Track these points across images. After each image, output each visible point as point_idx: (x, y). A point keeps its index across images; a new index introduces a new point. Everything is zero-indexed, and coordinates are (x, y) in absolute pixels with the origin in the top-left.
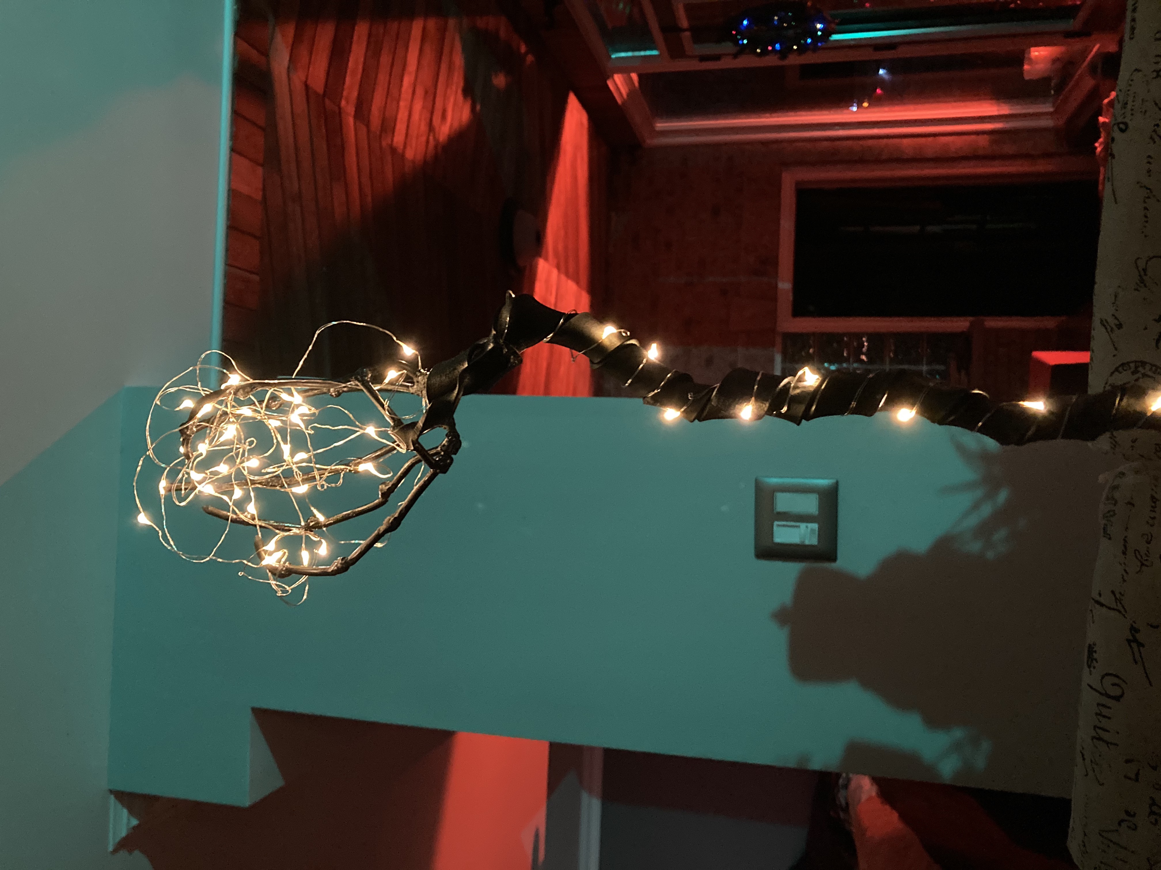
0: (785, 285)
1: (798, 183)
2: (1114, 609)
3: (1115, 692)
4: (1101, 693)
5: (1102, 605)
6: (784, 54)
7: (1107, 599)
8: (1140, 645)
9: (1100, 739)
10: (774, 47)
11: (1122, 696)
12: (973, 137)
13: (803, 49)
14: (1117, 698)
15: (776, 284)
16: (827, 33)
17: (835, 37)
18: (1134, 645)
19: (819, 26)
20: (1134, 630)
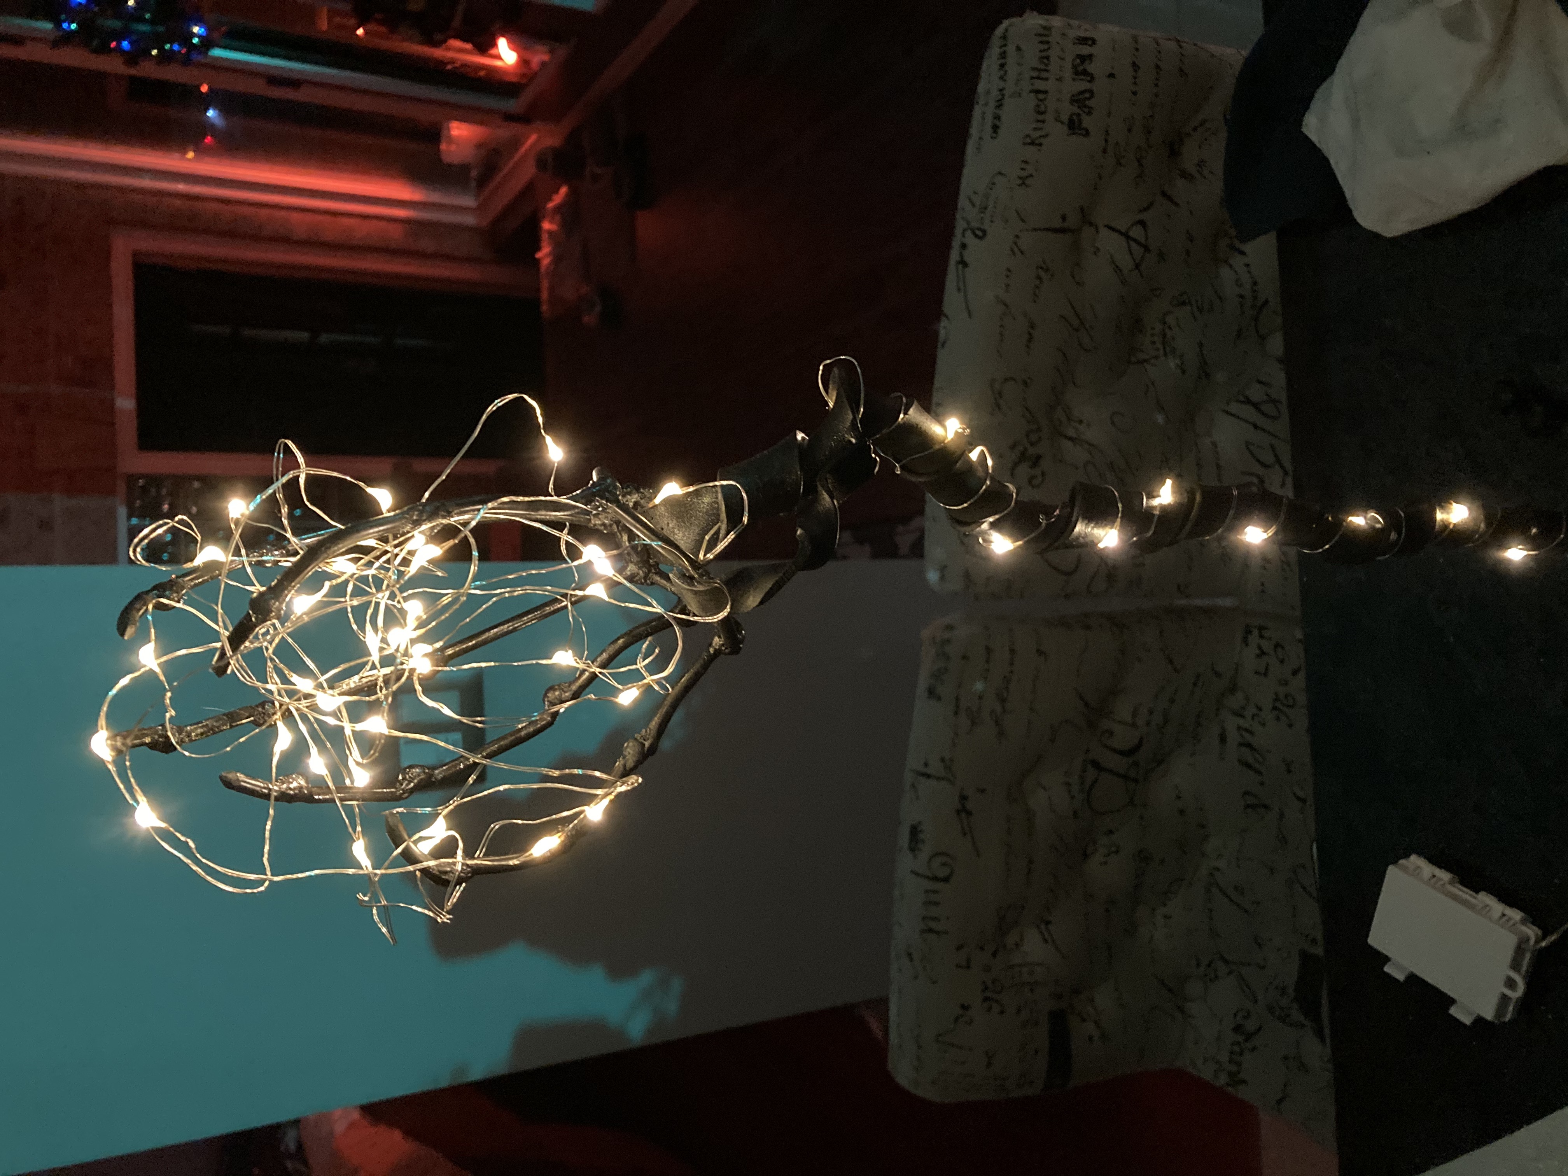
0: (126, 403)
1: (136, 254)
2: (943, 779)
3: (943, 872)
4: (928, 878)
5: (928, 776)
6: (132, 58)
7: (936, 768)
8: (969, 813)
9: (931, 931)
10: (119, 44)
11: (951, 874)
12: (383, 224)
13: (166, 58)
14: (946, 880)
15: (113, 400)
16: (207, 43)
17: (217, 52)
18: (963, 815)
19: (196, 29)
20: (963, 798)
